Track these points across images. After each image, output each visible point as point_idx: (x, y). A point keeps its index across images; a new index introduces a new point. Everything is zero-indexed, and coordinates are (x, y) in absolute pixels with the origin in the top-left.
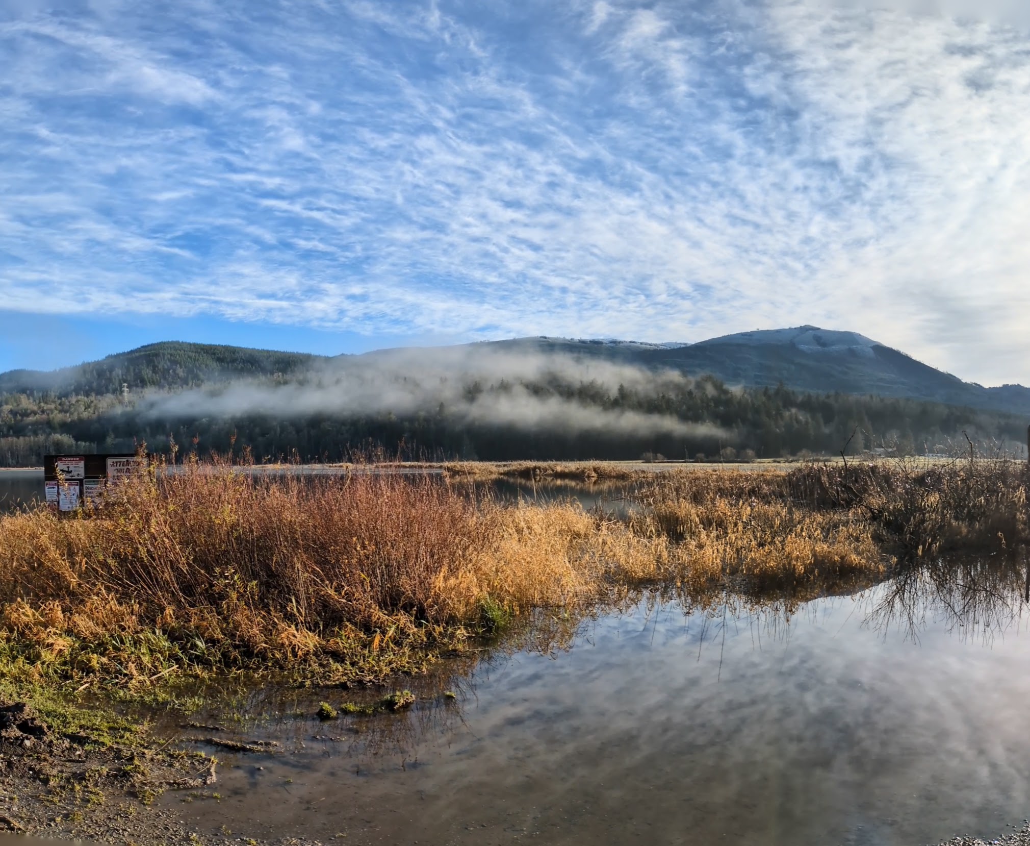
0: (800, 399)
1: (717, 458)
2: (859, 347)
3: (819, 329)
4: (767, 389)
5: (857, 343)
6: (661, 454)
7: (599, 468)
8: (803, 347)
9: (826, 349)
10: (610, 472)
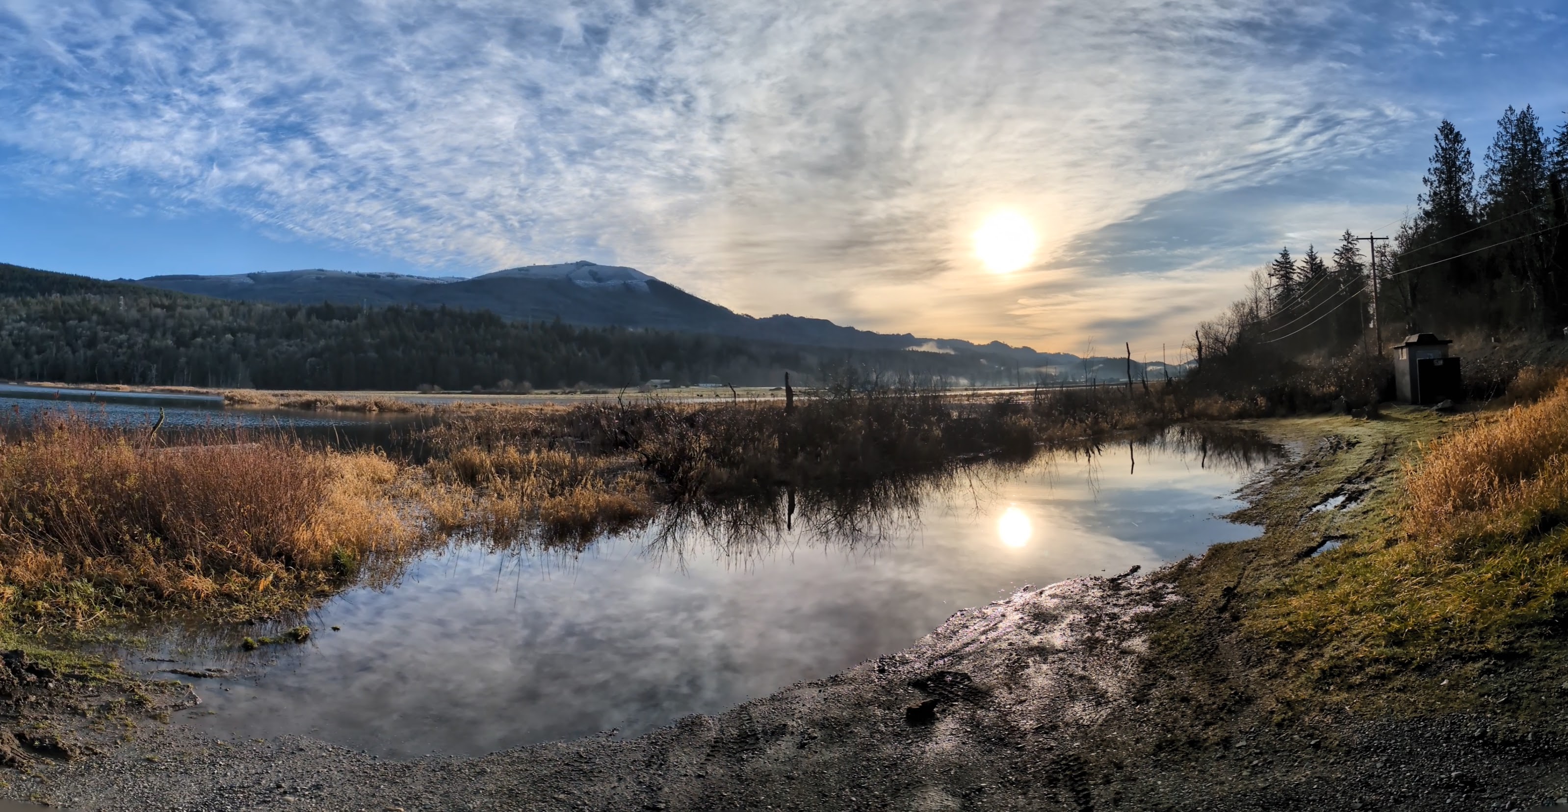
0: (577, 332)
1: (493, 390)
2: (634, 282)
3: (594, 265)
4: (543, 322)
5: (633, 278)
6: (438, 385)
7: (380, 402)
8: (579, 282)
9: (602, 284)
10: (391, 406)
